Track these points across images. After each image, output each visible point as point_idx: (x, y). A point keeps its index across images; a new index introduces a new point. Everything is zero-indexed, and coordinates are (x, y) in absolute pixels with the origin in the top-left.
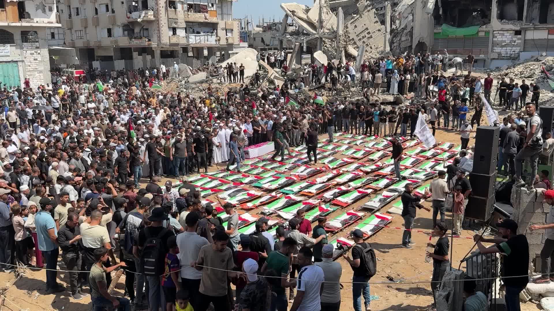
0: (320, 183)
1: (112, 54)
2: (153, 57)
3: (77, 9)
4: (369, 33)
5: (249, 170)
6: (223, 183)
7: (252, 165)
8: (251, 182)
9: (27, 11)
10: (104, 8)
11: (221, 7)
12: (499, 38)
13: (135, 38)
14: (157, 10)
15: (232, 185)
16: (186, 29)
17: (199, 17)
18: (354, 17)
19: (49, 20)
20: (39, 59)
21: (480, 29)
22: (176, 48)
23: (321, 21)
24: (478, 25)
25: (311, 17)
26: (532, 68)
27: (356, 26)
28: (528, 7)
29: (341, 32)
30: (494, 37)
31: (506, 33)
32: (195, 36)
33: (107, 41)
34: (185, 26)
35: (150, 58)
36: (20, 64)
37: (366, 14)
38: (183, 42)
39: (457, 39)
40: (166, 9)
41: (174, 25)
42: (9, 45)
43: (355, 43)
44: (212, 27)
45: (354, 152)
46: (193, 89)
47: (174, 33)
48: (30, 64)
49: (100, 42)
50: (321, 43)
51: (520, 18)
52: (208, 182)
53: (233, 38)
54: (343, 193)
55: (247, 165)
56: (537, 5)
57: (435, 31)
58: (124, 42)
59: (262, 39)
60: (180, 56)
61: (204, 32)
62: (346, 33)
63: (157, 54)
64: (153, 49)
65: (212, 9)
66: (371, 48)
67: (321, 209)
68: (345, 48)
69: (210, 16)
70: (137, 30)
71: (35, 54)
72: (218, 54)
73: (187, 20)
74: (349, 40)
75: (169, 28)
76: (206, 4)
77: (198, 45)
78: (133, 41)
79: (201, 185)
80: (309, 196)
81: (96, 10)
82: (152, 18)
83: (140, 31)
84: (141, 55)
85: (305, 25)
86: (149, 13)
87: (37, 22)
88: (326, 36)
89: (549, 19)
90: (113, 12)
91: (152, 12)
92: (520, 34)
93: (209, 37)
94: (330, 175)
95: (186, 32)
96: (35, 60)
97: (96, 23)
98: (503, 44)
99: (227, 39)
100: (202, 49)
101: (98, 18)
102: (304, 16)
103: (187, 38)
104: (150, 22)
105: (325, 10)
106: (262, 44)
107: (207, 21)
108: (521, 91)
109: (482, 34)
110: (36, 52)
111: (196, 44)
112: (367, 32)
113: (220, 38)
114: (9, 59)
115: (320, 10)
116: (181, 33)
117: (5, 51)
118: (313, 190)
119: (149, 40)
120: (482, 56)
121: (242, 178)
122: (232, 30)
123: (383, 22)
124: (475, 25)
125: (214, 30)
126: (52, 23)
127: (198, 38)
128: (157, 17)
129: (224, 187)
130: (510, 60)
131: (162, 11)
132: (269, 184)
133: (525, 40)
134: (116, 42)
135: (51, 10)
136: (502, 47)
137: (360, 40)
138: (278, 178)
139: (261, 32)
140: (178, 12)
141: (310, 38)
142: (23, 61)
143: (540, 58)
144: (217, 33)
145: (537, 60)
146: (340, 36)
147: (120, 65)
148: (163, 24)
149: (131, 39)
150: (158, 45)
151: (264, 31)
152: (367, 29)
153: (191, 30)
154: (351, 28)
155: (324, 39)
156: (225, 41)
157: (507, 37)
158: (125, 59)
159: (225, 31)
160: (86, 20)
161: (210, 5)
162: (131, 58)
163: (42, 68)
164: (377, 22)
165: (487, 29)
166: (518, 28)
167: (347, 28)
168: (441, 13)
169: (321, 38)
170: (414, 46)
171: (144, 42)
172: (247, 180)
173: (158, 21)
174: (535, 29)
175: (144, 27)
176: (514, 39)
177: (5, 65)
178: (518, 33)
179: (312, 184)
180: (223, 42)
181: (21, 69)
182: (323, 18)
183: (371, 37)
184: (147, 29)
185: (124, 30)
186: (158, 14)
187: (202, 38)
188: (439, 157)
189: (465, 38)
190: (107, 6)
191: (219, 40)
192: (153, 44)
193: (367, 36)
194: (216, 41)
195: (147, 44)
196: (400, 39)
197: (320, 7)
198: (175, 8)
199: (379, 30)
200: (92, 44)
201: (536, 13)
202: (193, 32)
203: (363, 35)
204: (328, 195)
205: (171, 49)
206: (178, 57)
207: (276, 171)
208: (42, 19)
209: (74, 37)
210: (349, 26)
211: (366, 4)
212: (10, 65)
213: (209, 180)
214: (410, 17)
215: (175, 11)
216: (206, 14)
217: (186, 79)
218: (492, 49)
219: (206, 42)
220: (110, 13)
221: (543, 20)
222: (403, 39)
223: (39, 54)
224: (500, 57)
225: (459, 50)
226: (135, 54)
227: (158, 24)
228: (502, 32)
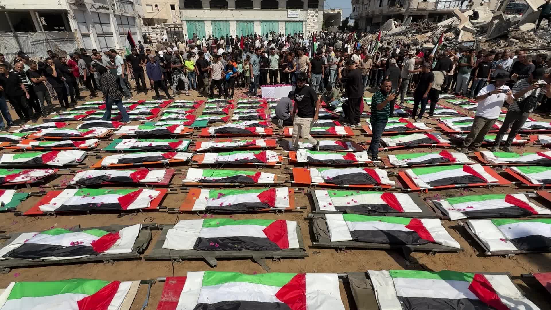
20: (316, 20)
22: (423, 13)
32: (446, 2)
36: (304, 23)
38: (431, 7)
42: (299, 10)
64: (403, 14)
77: (445, 11)
96: (313, 20)
99: (482, 5)
103: (437, 3)
110: (315, 15)
111: (444, 9)
114: (298, 19)
117: (297, 14)
119: (401, 6)
127: (447, 4)
142: (306, 21)
150: (406, 10)
163: (317, 27)
177: (295, 23)
181: (304, 26)
187: (453, 3)
192: (402, 9)
205: (419, 14)
212: (298, 23)
223: (317, 16)
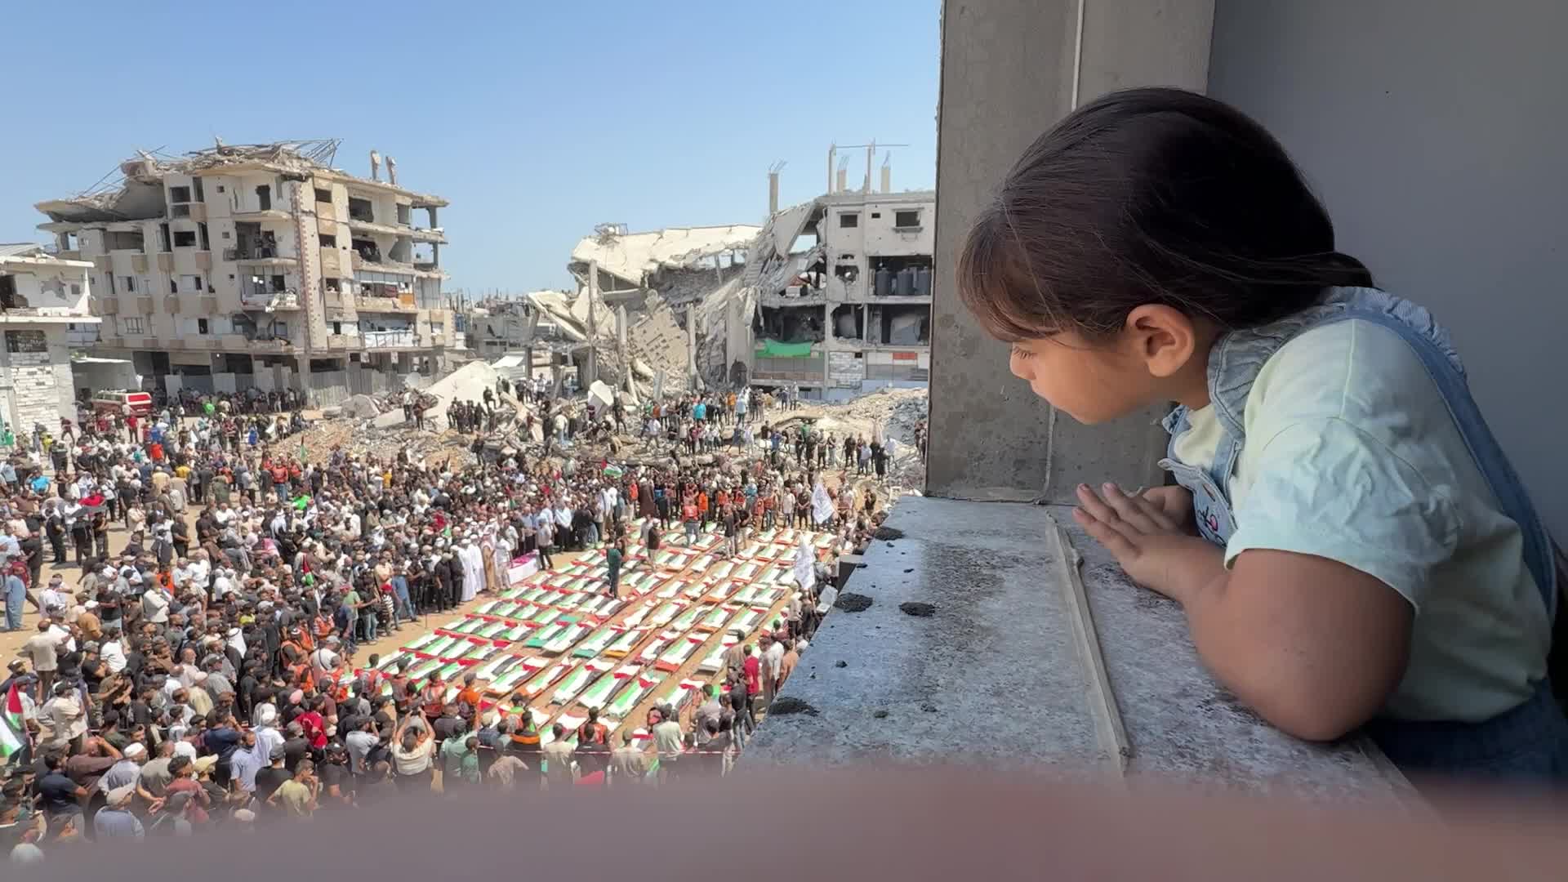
0: (631, 629)
1: (209, 362)
2: (295, 369)
3: (129, 279)
4: (664, 341)
5: (515, 612)
6: (478, 643)
7: (517, 600)
8: (523, 637)
9: (19, 292)
10: (192, 283)
11: (422, 288)
12: (836, 361)
13: (259, 338)
14: (304, 293)
15: (491, 647)
16: (358, 323)
17: (384, 305)
18: (640, 319)
19: (73, 311)
20: (50, 383)
21: (813, 348)
22: (340, 355)
23: (593, 324)
24: (810, 340)
25: (575, 314)
26: (877, 403)
27: (645, 332)
28: (869, 321)
29: (624, 341)
30: (830, 359)
31: (845, 356)
32: (376, 335)
33: (198, 341)
34: (357, 319)
35: (290, 371)
37: (658, 314)
38: (354, 345)
39: (783, 359)
40: (322, 292)
41: (336, 318)
43: (645, 355)
44: (407, 320)
45: (670, 560)
46: (383, 438)
47: (337, 331)
48: (26, 392)
49: (182, 342)
50: (594, 355)
51: (860, 336)
52: (452, 646)
53: (444, 337)
54: (669, 644)
55: (509, 601)
56: (878, 320)
57: (756, 348)
58: (236, 343)
59: (489, 326)
60: (347, 367)
61: (392, 328)
62: (631, 341)
63: (305, 365)
64: (296, 358)
65: (406, 291)
66: (668, 362)
67: (644, 684)
68: (631, 363)
69: (403, 302)
70: (262, 324)
71: (39, 372)
72: (416, 360)
73: (361, 308)
74: (635, 351)
75: (327, 323)
76: (395, 283)
77: (382, 350)
78: (255, 344)
79: (440, 654)
80: (619, 658)
81: (174, 285)
82: (294, 306)
83: (270, 325)
84: (271, 366)
85: (568, 327)
86: (288, 299)
87: (45, 315)
88: (602, 344)
89: (892, 338)
90: (211, 290)
91: (295, 296)
92: (861, 357)
93: (402, 336)
94: (644, 611)
95: (359, 329)
96: (38, 384)
97: (175, 308)
98: (843, 369)
99: (433, 339)
100: (388, 355)
101: (177, 301)
102: (566, 313)
103: (361, 338)
104: (290, 313)
105: (598, 307)
106: (490, 335)
107: (397, 310)
108: (871, 452)
109: (815, 355)
110: (41, 370)
111: (378, 347)
112: (662, 339)
113: (421, 336)
115: (591, 307)
116: (350, 331)
118: (623, 645)
119: (289, 343)
120: (817, 384)
121: (507, 631)
122: (442, 324)
123: (683, 325)
124: (805, 341)
125: (409, 324)
126: (79, 315)
127: (379, 338)
128: (305, 306)
129: (480, 654)
130: (851, 391)
131: (314, 295)
132: (555, 640)
133: (867, 366)
134: (218, 343)
135: (76, 291)
136: (841, 372)
137: (652, 350)
138: (566, 625)
139: (486, 316)
140: (345, 299)
141: (577, 346)
143: (886, 390)
144: (415, 330)
145: (883, 393)
146: (623, 346)
147: (226, 381)
148: (316, 316)
149: (250, 339)
150: (305, 351)
151: (492, 315)
152: (661, 335)
153: (368, 325)
154: (637, 333)
155: (598, 349)
156: (430, 341)
157: (847, 360)
158: (236, 373)
159: (429, 326)
160: (150, 301)
161: (403, 286)
162: (249, 370)
163: (56, 400)
164: (674, 326)
165: (821, 349)
166: (858, 350)
167: (632, 333)
168: (762, 323)
169: (594, 348)
170: (729, 367)
171: (280, 347)
172: (515, 634)
173: (306, 310)
174: (878, 351)
175: (277, 320)
176: (855, 363)
178: (858, 355)
179: (620, 635)
180: (426, 343)
181: (4, 402)
182: (596, 318)
183: (668, 347)
184: (282, 323)
185: (235, 324)
186: (305, 300)
187: (389, 338)
188: (782, 558)
189: (795, 359)
190: (198, 280)
191: (419, 341)
192: (295, 349)
193: (663, 345)
194: (414, 342)
195: (283, 349)
196: (709, 354)
197: (591, 304)
198: (338, 290)
199: (678, 337)
200: (164, 345)
201: (877, 329)
202: (372, 328)
203: (656, 343)
204: (648, 653)
205: (330, 356)
206: (344, 369)
207: (559, 609)
208: (55, 310)
209: (123, 329)
210: (635, 331)
211: (658, 301)
213: (452, 640)
214: (722, 325)
215: (338, 295)
216: (395, 299)
217: (369, 421)
218: (829, 375)
219: (397, 345)
220: (203, 293)
221: (886, 340)
222: (714, 353)
223: (49, 372)
224: (839, 386)
225: (788, 374)
226: (258, 365)
227: (307, 316)
228: (839, 354)
